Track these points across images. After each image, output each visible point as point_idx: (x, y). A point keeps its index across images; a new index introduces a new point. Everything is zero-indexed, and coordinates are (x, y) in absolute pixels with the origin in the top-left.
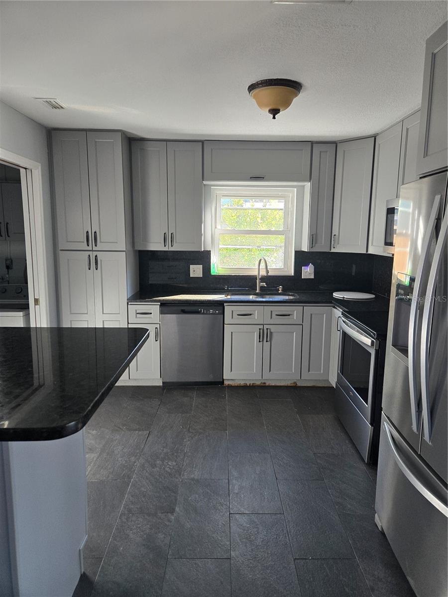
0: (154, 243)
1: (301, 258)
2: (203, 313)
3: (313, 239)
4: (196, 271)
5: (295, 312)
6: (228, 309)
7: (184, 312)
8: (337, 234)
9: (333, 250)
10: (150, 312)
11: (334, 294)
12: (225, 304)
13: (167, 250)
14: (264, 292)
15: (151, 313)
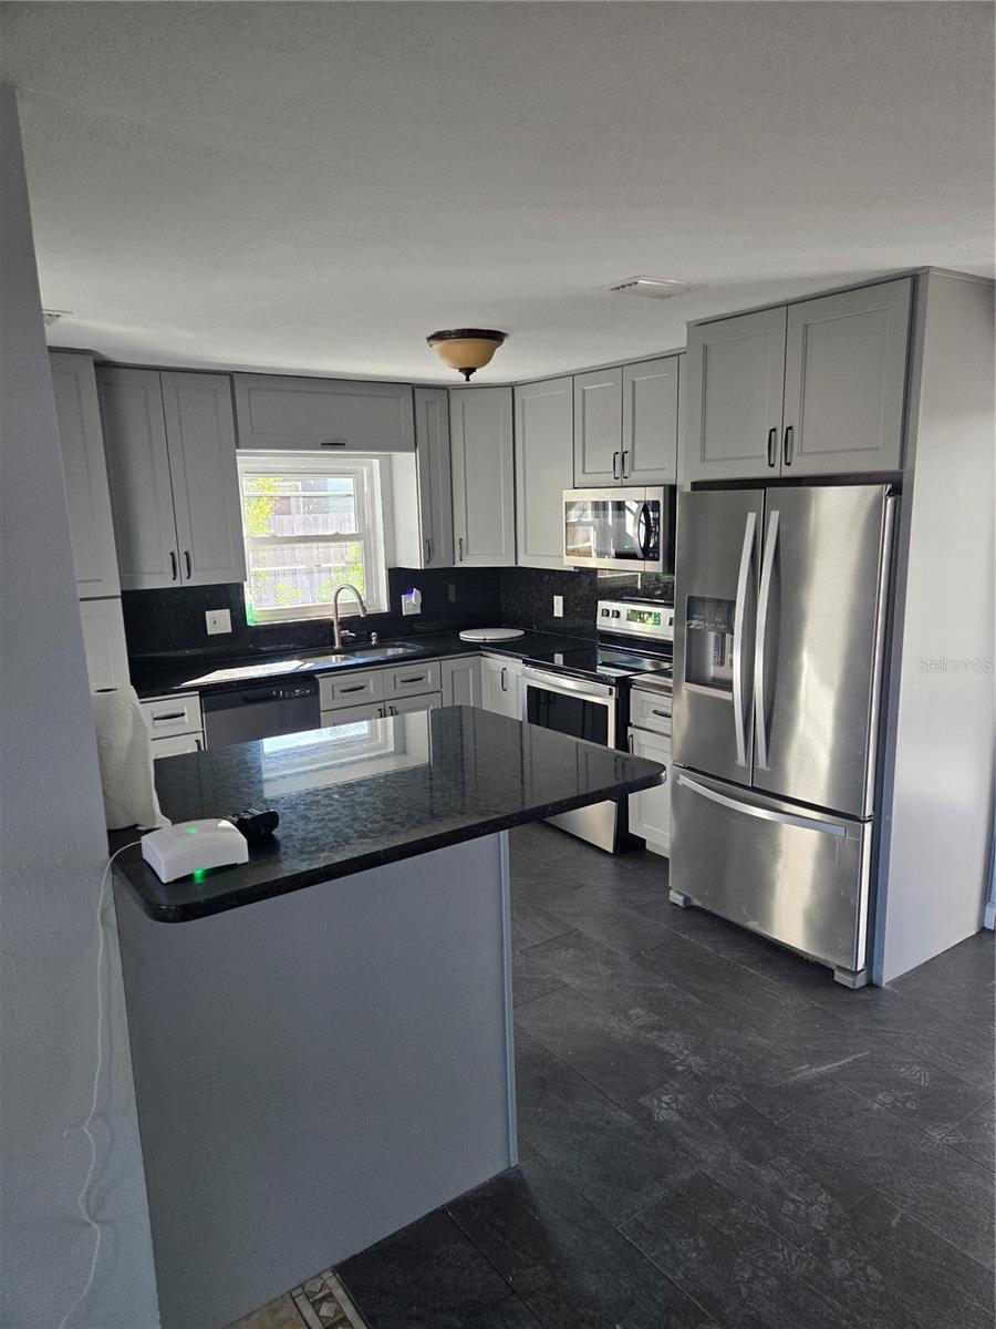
0: (150, 573)
1: (400, 580)
2: (284, 698)
3: (429, 548)
4: (218, 622)
5: (429, 672)
6: (324, 684)
7: (247, 701)
8: (464, 538)
9: (459, 565)
10: (179, 711)
11: (461, 635)
12: (317, 676)
13: (179, 585)
14: (348, 648)
15: (183, 715)
